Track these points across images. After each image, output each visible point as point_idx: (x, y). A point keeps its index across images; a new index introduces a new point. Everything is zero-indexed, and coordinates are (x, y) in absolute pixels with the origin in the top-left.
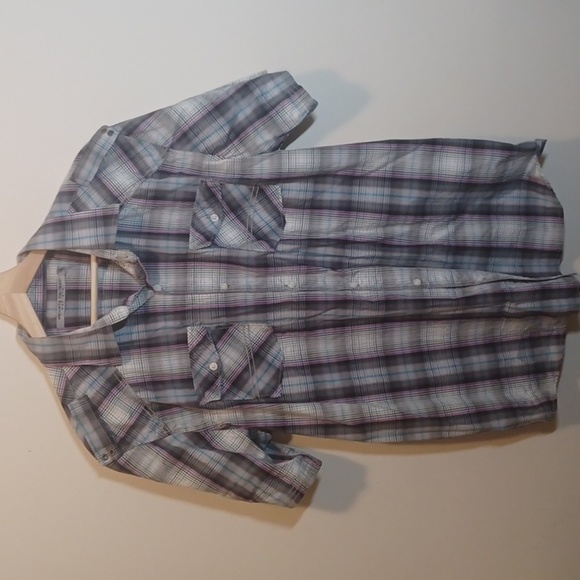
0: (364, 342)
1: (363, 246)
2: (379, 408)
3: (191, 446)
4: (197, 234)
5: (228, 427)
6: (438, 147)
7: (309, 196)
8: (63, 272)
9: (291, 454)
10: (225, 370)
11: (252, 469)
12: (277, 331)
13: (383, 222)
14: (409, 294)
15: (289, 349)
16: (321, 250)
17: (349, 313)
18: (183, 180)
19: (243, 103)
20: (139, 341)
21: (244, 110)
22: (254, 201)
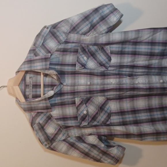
0: (141, 103)
1: (140, 68)
2: (147, 128)
3: (77, 142)
4: (79, 64)
5: (90, 134)
7: (120, 49)
8: (31, 78)
9: (114, 145)
10: (89, 113)
11: (99, 151)
12: (108, 99)
13: (148, 59)
14: (158, 85)
15: (113, 106)
16: (124, 70)
17: (135, 93)
18: (74, 45)
19: (95, 16)
20: (58, 103)
21: (96, 18)
22: (100, 52)
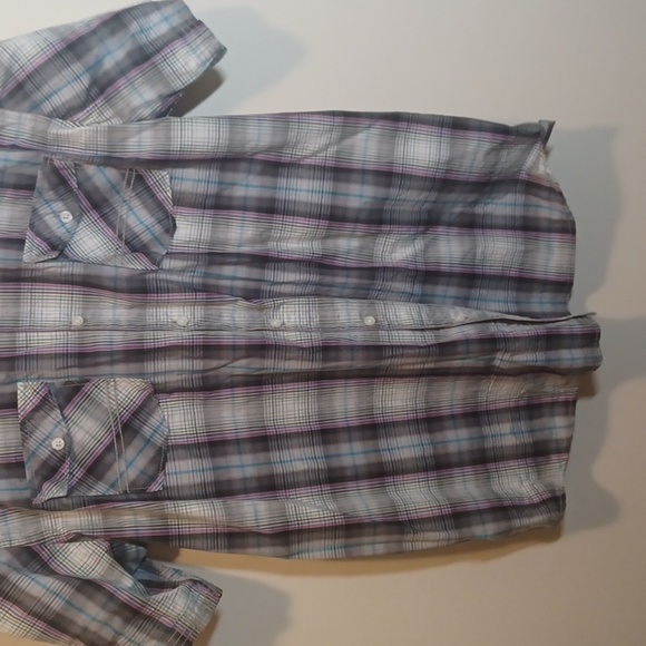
0: (290, 408)
1: (292, 266)
2: (310, 508)
3: (17, 570)
4: (38, 241)
5: (78, 537)
6: (403, 125)
7: (213, 189)
9: (176, 578)
10: (76, 449)
11: (112, 606)
12: (159, 391)
13: (322, 232)
14: (358, 337)
15: (178, 419)
16: (228, 270)
17: (269, 364)
18: (16, 156)
19: (112, 43)
21: (114, 53)
22: (128, 194)
